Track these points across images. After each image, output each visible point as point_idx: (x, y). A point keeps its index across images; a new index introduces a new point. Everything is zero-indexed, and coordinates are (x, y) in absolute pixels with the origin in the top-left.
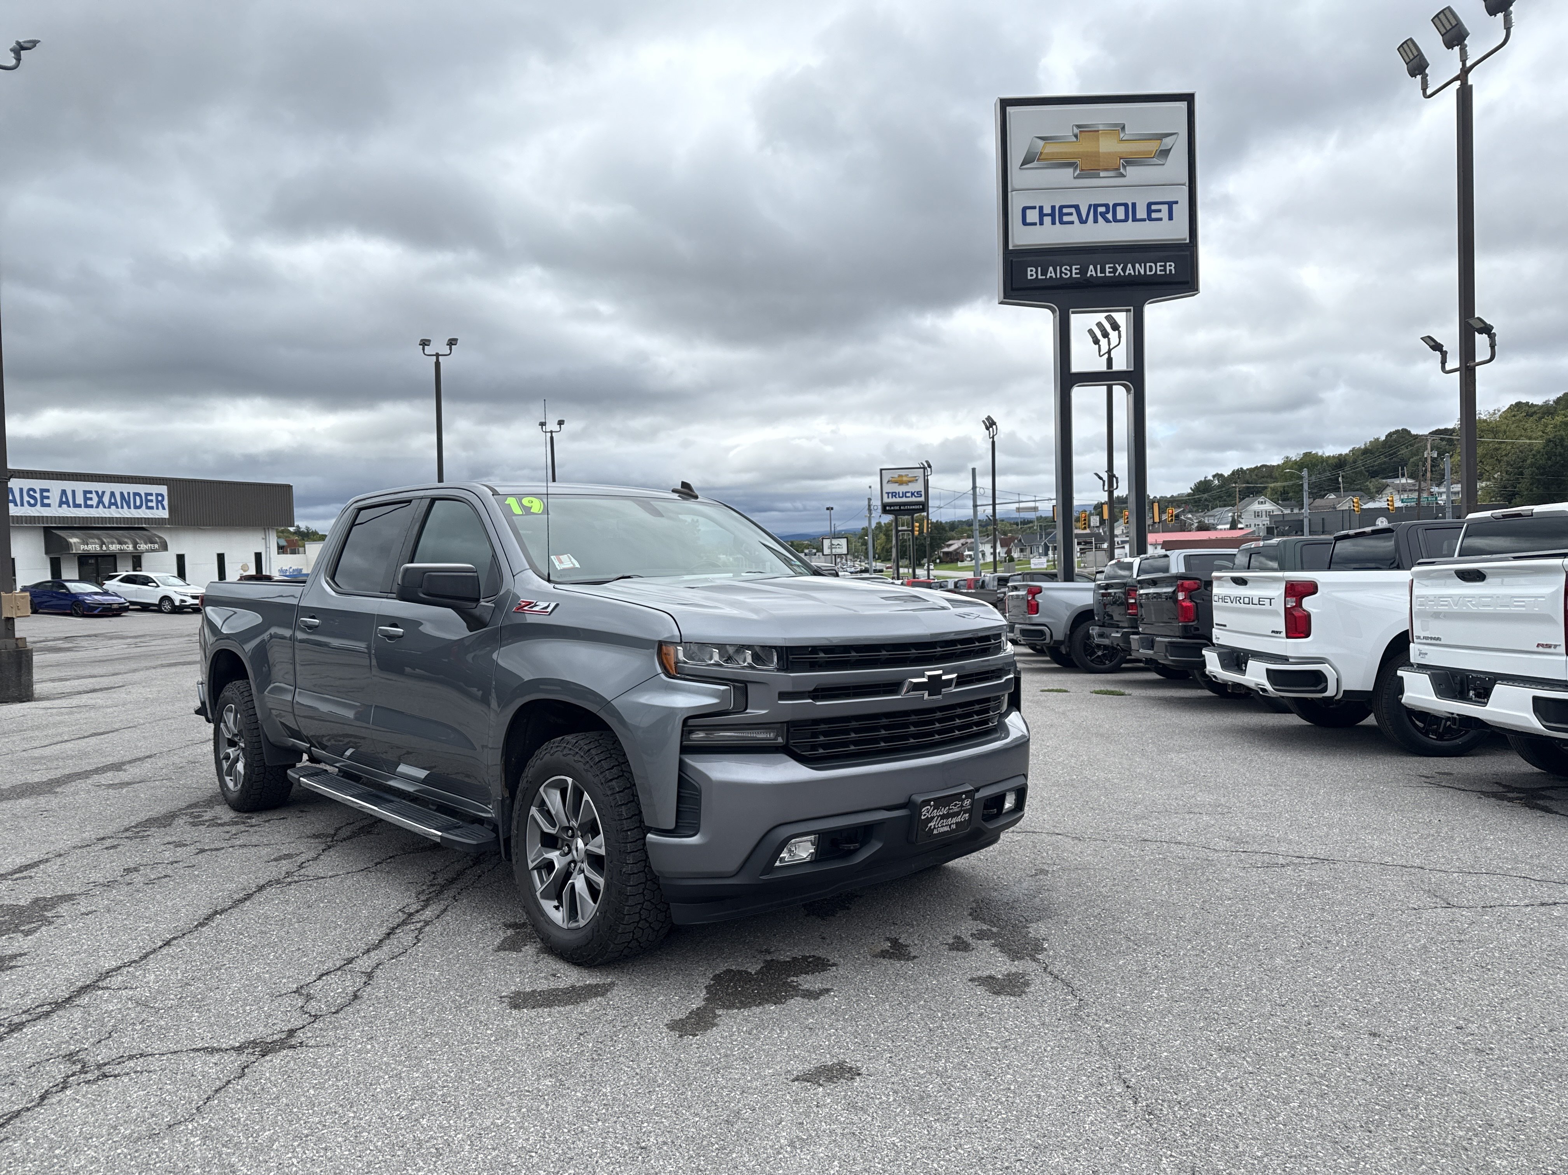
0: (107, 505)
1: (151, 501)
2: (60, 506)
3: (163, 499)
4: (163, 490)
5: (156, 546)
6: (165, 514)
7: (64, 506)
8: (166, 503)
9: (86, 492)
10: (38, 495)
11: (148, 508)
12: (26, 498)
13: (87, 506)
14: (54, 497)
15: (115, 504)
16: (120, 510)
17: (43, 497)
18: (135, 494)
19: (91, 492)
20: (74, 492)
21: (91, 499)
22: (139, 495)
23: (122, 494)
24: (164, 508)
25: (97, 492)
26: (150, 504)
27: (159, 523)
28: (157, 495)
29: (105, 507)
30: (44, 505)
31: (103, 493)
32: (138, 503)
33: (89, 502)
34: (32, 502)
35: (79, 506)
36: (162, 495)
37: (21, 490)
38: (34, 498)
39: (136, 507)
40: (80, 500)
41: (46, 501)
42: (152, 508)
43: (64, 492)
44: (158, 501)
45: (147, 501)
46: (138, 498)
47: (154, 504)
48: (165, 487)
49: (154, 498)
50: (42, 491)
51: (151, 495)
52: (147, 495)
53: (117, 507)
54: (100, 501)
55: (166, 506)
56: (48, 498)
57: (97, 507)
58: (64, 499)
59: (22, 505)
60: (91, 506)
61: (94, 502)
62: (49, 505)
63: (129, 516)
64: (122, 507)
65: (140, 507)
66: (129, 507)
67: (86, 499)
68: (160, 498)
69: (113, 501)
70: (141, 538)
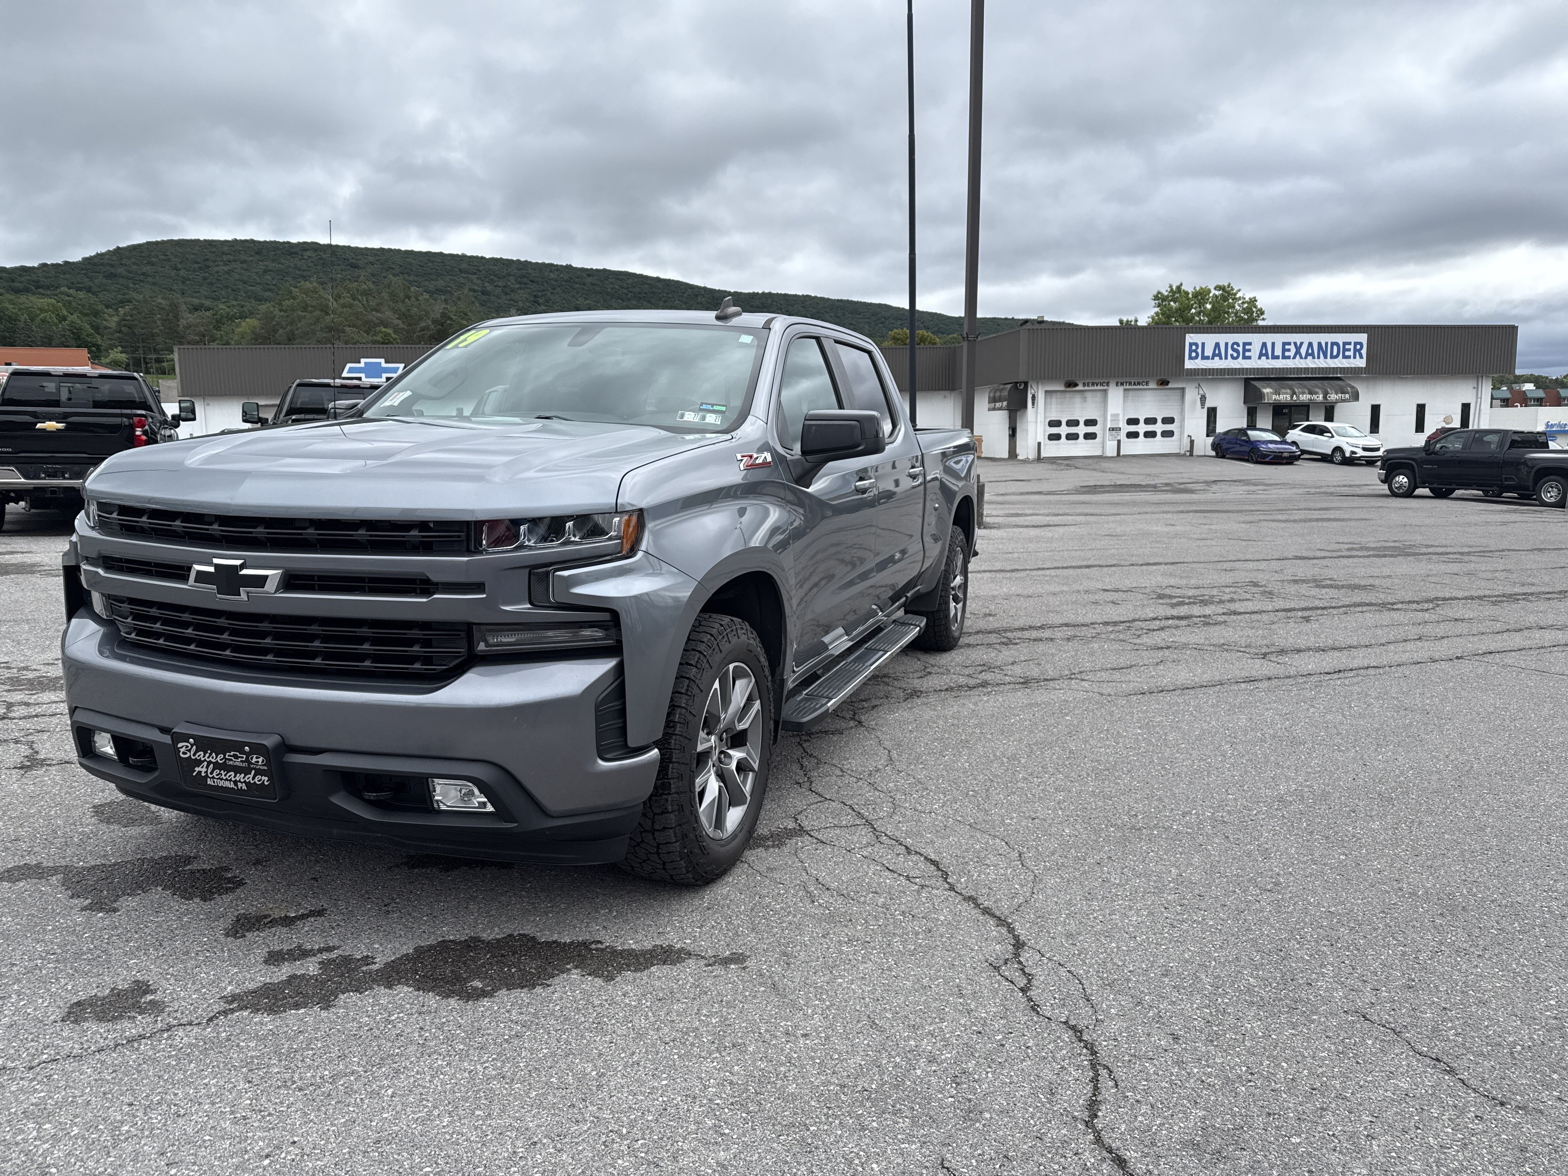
0: (1304, 356)
1: (1349, 350)
2: (1260, 358)
3: (1361, 348)
4: (1363, 338)
5: (1347, 396)
6: (1361, 363)
7: (1264, 358)
8: (1364, 352)
9: (1284, 344)
10: (1240, 349)
11: (1345, 357)
12: (1230, 352)
13: (1284, 357)
14: (1255, 349)
15: (1312, 355)
16: (1316, 360)
17: (1245, 350)
18: (1333, 344)
19: (1289, 344)
20: (1273, 344)
21: (1289, 350)
22: (1337, 344)
23: (1320, 344)
24: (1361, 357)
25: (1295, 344)
26: (1347, 353)
27: (1355, 372)
28: (1356, 344)
29: (1301, 357)
30: (1245, 357)
31: (1302, 343)
32: (1335, 353)
33: (1287, 354)
34: (1235, 355)
35: (1277, 357)
36: (1361, 344)
37: (1227, 344)
38: (1237, 351)
39: (1332, 357)
40: (1278, 352)
41: (1247, 354)
42: (1349, 357)
43: (1264, 345)
44: (1355, 350)
45: (1345, 350)
46: (1335, 348)
47: (1351, 353)
48: (1365, 336)
49: (1352, 347)
50: (1245, 344)
51: (1350, 343)
52: (1345, 344)
53: (1314, 358)
54: (1298, 352)
55: (1364, 355)
56: (1249, 350)
57: (1294, 358)
58: (1264, 352)
59: (1226, 358)
60: (1289, 357)
61: (1292, 354)
62: (1249, 358)
63: (1325, 365)
64: (1319, 358)
65: (1337, 356)
66: (1326, 357)
67: (1284, 350)
68: (1358, 347)
69: (1310, 351)
70: (1332, 388)
